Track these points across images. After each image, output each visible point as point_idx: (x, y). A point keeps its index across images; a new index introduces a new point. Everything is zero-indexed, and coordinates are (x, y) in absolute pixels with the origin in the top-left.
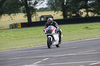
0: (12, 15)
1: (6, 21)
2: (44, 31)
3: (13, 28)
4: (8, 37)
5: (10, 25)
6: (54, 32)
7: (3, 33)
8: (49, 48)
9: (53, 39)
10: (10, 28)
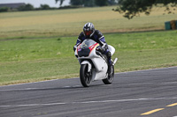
0: (169, 5)
1: (159, 17)
2: (75, 49)
3: (171, 29)
4: (162, 45)
5: (166, 23)
6: (93, 52)
7: (154, 37)
8: (85, 85)
9: (93, 66)
10: (167, 29)
